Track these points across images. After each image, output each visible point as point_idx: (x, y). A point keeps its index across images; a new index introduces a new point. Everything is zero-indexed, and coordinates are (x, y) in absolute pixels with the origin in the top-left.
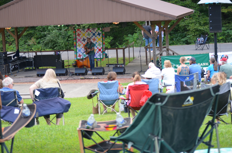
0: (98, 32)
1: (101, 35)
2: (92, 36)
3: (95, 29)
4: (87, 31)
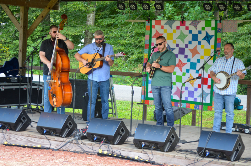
0: (207, 33)
1: (212, 41)
2: (190, 42)
3: (199, 23)
4: (179, 26)
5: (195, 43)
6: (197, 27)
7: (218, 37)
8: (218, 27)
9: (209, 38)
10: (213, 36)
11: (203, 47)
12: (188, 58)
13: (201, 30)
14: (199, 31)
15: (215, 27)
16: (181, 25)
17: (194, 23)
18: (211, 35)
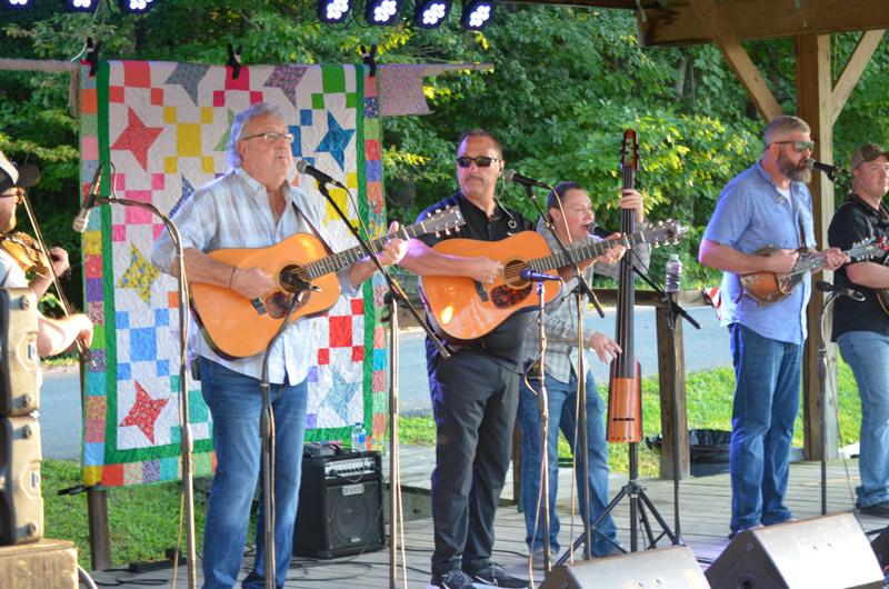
0: (331, 120)
1: (351, 152)
3: (300, 76)
4: (223, 92)
6: (294, 93)
7: (366, 137)
9: (339, 141)
10: (353, 131)
13: (309, 107)
14: (302, 111)
15: (357, 93)
16: (229, 86)
17: (282, 76)
18: (345, 127)
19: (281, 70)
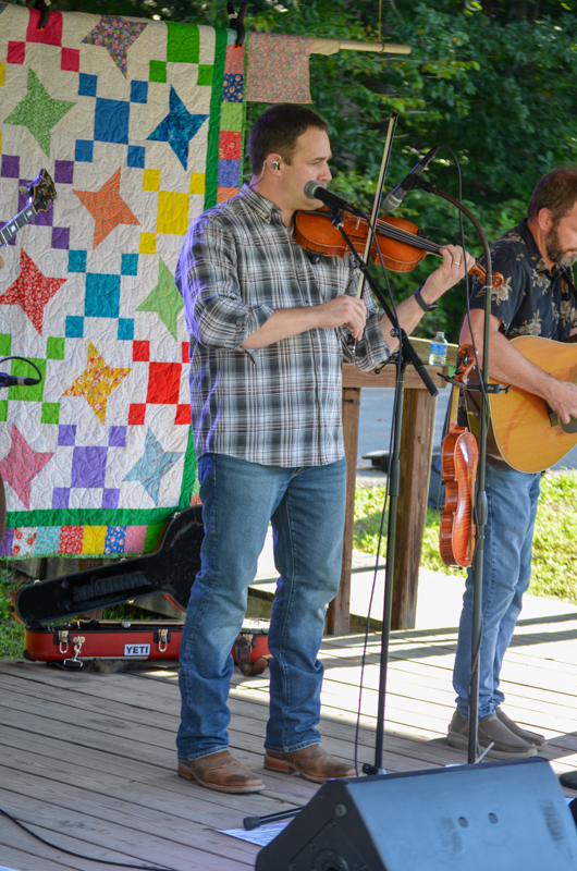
0: (174, 99)
2: (84, 151)
3: (135, 34)
4: (22, 45)
5: (110, 155)
6: (125, 56)
7: (223, 128)
8: (230, 67)
9: (183, 128)
10: (203, 117)
11: (151, 183)
12: (74, 245)
13: (145, 77)
14: (134, 83)
15: (215, 67)
16: (32, 37)
17: (110, 31)
18: (193, 110)
19: (110, 23)
